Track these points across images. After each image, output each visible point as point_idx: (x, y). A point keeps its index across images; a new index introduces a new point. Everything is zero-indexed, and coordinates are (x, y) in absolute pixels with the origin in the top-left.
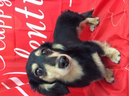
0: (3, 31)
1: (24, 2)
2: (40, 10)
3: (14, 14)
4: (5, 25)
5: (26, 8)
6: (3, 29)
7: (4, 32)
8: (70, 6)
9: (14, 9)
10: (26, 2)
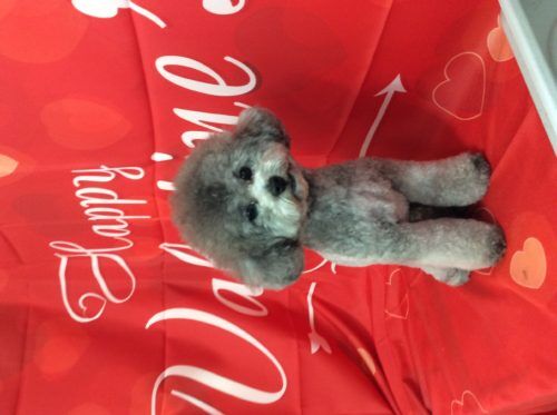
0: (121, 224)
3: (154, 196)
4: (126, 215)
7: (126, 225)
9: (154, 184)
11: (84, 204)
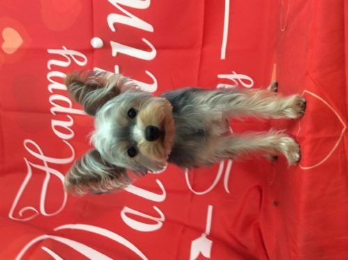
0: (69, 120)
1: (114, 54)
2: (148, 72)
4: (73, 107)
5: (117, 68)
6: (69, 116)
7: (71, 123)
8: (223, 56)
10: (118, 54)
11: (50, 88)
